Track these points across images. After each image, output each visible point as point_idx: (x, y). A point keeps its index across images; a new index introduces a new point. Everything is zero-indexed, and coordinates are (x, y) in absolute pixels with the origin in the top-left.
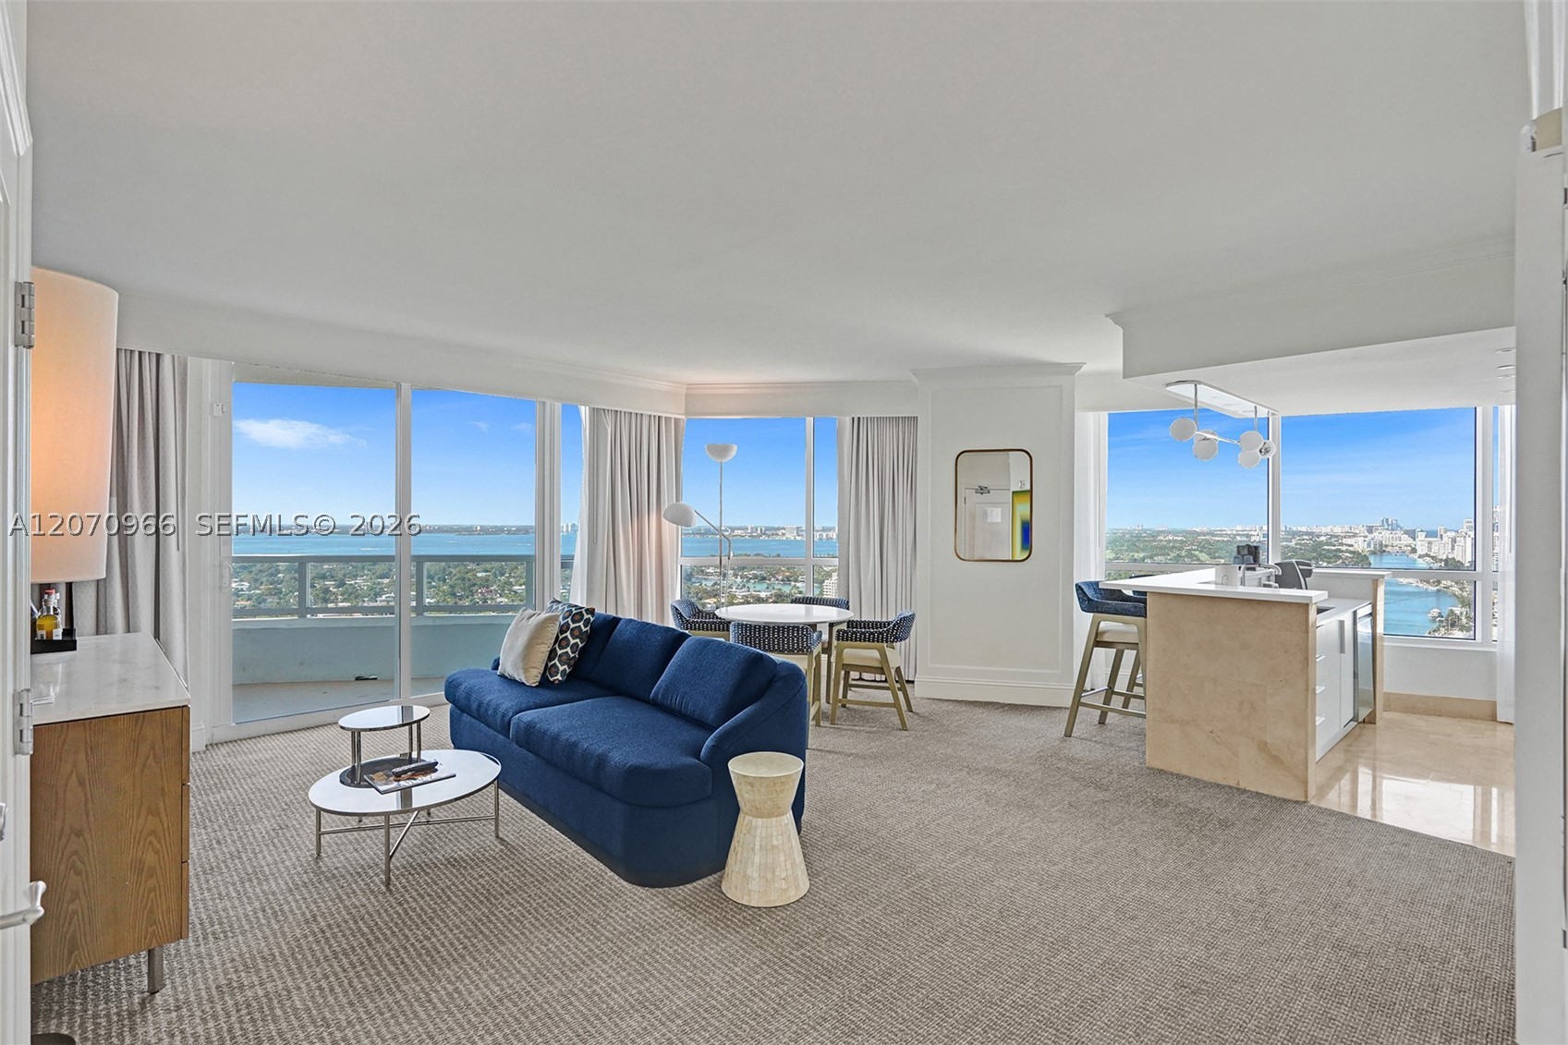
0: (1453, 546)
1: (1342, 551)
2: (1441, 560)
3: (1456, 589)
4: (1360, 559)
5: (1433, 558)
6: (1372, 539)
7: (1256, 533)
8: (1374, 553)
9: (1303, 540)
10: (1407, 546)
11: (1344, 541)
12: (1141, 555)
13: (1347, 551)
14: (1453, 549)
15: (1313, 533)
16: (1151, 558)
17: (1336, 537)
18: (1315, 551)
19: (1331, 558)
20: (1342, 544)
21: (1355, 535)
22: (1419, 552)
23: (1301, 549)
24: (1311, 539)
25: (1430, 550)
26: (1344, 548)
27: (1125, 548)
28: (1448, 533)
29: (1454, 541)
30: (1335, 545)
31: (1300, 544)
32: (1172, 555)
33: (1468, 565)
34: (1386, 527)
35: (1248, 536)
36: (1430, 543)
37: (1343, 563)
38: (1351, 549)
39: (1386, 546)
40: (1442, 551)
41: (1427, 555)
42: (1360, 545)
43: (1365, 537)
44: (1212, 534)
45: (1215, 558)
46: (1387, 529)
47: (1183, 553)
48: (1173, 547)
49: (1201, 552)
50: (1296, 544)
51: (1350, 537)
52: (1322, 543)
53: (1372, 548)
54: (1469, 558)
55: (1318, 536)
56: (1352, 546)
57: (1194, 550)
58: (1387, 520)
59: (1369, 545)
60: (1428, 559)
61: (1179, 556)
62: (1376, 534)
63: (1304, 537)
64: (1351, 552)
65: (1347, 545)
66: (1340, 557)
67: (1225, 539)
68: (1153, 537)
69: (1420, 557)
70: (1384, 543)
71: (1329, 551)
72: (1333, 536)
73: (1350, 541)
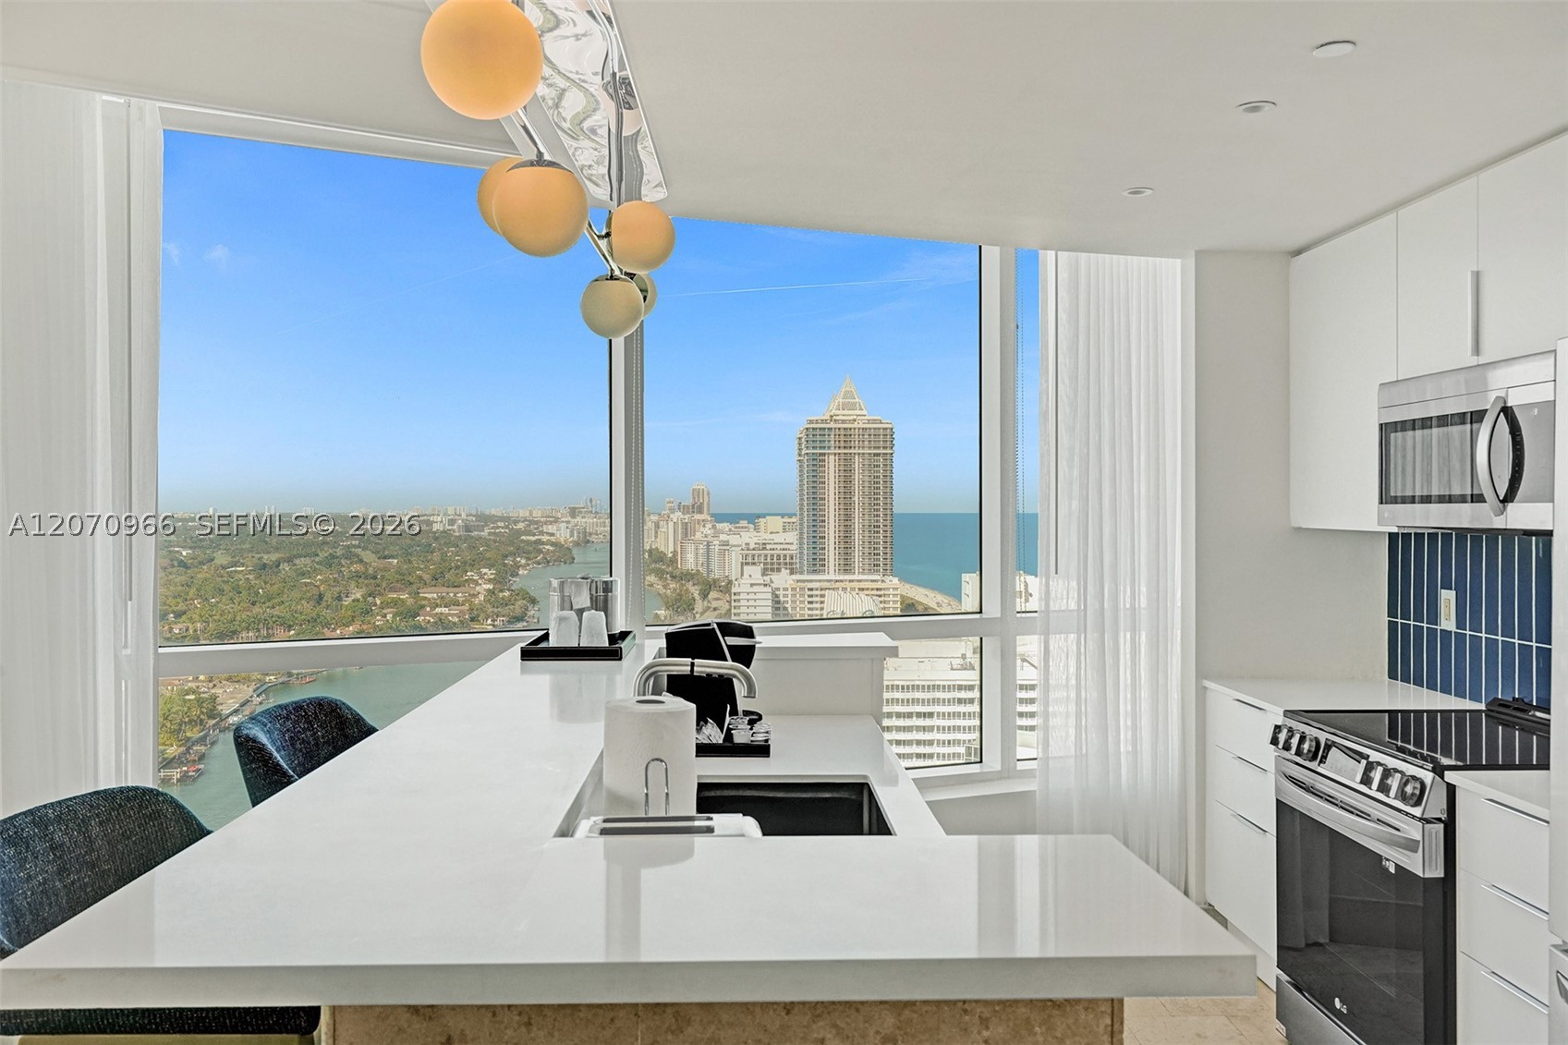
0: (656, 533)
1: (543, 543)
3: (659, 587)
6: (576, 525)
7: (439, 519)
8: (577, 544)
9: (498, 527)
11: (545, 529)
12: (274, 557)
13: (549, 543)
14: (656, 537)
15: (509, 518)
16: (289, 560)
17: (537, 523)
18: (512, 543)
19: (529, 552)
20: (542, 533)
21: (556, 521)
23: (495, 542)
24: (507, 527)
26: (545, 538)
27: (247, 546)
28: (652, 517)
29: (657, 526)
30: (534, 535)
31: (494, 533)
32: (322, 555)
33: (670, 555)
34: (590, 509)
35: (430, 523)
37: (544, 558)
38: (553, 539)
39: (590, 534)
42: (562, 533)
43: (568, 522)
45: (385, 558)
46: (591, 512)
47: (339, 552)
48: (324, 543)
49: (365, 549)
50: (490, 534)
51: (551, 523)
52: (520, 532)
53: (575, 538)
54: (671, 549)
55: (516, 522)
56: (553, 535)
57: (355, 546)
58: (591, 501)
59: (572, 535)
61: (333, 556)
62: (578, 519)
63: (499, 524)
64: (553, 544)
65: (548, 533)
66: (540, 551)
70: (588, 531)
71: (528, 542)
72: (532, 522)
73: (551, 528)
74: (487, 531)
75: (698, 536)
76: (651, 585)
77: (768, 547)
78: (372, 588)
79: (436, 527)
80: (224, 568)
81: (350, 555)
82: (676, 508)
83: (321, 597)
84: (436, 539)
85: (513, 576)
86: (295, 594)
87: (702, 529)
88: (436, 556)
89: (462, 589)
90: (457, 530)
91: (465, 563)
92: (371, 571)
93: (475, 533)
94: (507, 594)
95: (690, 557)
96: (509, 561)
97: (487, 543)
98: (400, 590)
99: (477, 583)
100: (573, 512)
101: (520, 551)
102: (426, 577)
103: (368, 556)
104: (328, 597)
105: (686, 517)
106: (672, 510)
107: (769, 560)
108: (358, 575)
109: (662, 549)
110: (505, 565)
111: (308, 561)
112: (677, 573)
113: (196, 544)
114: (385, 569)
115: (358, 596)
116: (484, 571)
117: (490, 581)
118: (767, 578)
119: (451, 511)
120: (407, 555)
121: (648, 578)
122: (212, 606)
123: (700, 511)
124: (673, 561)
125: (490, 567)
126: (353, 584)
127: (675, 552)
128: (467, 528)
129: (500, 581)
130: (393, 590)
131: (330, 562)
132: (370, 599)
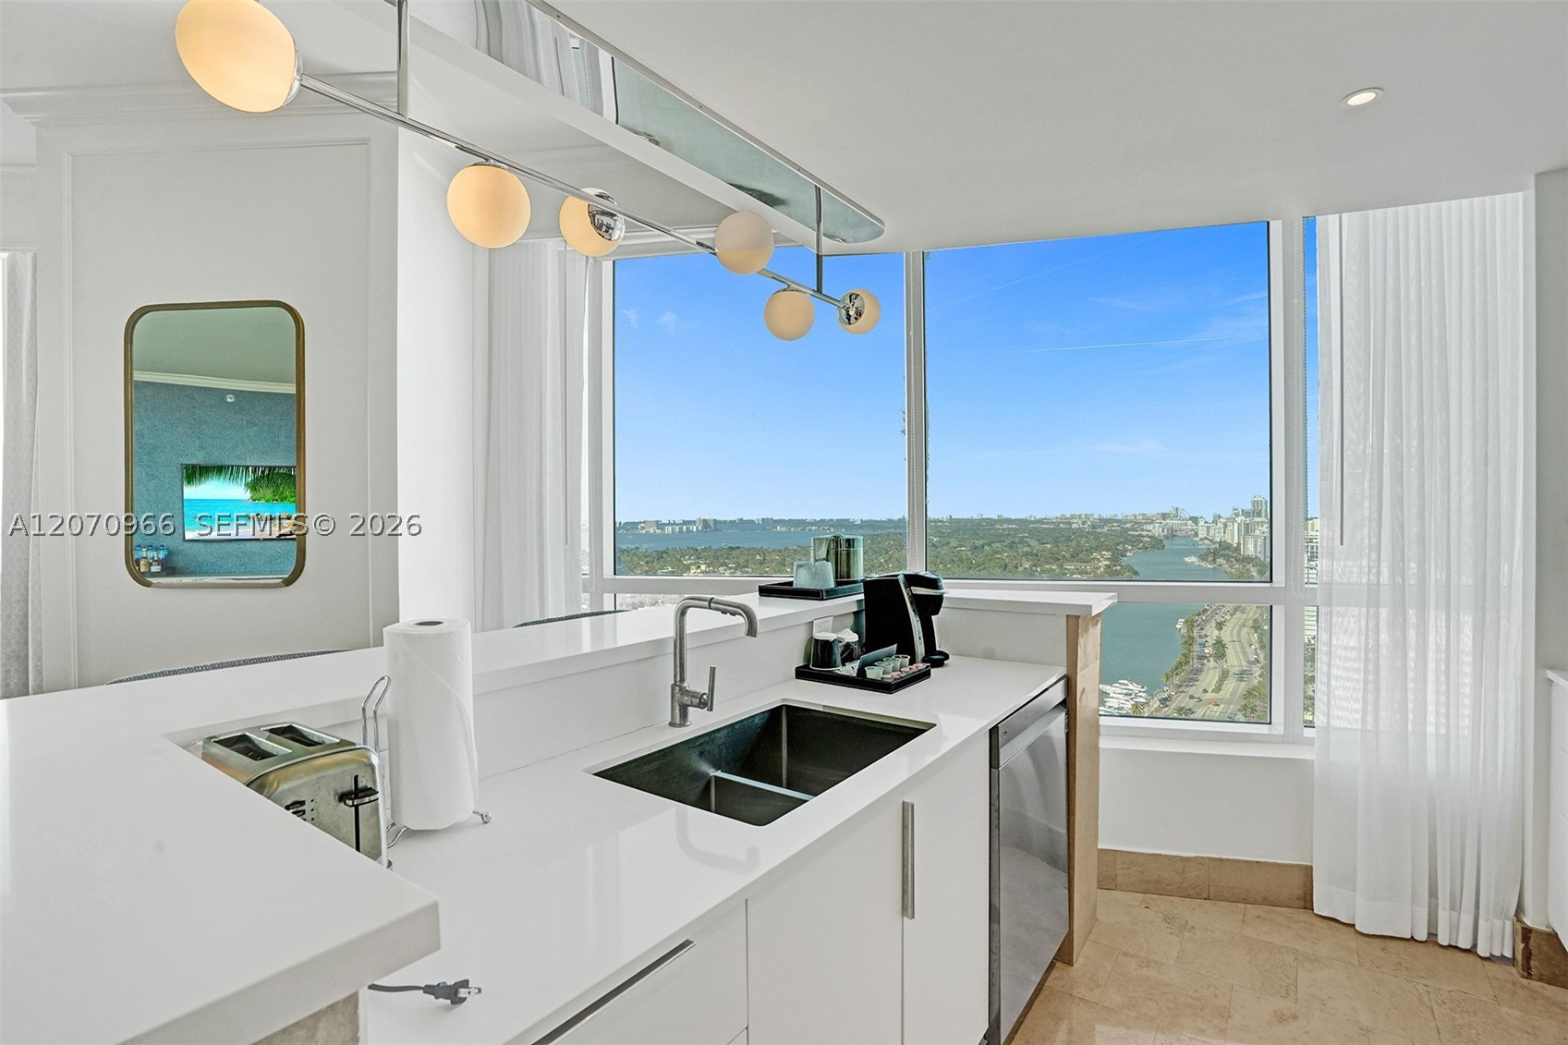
0: (1225, 531)
1: (1143, 536)
2: (1216, 542)
4: (1157, 544)
5: (1210, 541)
6: (1166, 525)
7: (1076, 520)
8: (1167, 537)
9: (1114, 526)
10: (1191, 530)
11: (1145, 527)
12: (981, 542)
13: (1147, 536)
14: (1225, 533)
15: (1122, 520)
16: (989, 544)
17: (1139, 523)
18: (1122, 536)
19: (1134, 542)
20: (1143, 530)
21: (1153, 522)
22: (1200, 536)
23: (1112, 535)
24: (1119, 526)
25: (1208, 532)
26: (1144, 533)
30: (1137, 531)
31: (1111, 529)
32: (1007, 542)
33: (1235, 545)
35: (1070, 524)
36: (1208, 528)
37: (1144, 546)
38: (1150, 534)
39: (1176, 531)
40: (1217, 535)
41: (1206, 538)
42: (1156, 530)
43: (1161, 523)
44: (1040, 521)
45: (1043, 543)
47: (1017, 540)
48: (1009, 535)
49: (1031, 538)
50: (1108, 530)
51: (1149, 523)
52: (1128, 530)
53: (1166, 533)
54: (1236, 541)
55: (1125, 523)
56: (1150, 531)
57: (1026, 537)
59: (1163, 531)
60: (1207, 541)
61: (1013, 543)
62: (1168, 520)
63: (1114, 524)
64: (1149, 537)
65: (1146, 530)
66: (1141, 541)
67: (1051, 527)
68: (991, 525)
69: (1201, 539)
70: (1174, 528)
71: (1133, 536)
72: (1136, 523)
73: (1149, 527)
74: (1106, 528)
75: (1257, 532)
76: (1221, 565)
77: (1314, 541)
78: (1035, 561)
79: (1074, 526)
80: (955, 548)
81: (1022, 541)
82: (1241, 513)
83: (1006, 566)
84: (1074, 533)
85: (1122, 556)
86: (992, 564)
87: (1260, 528)
88: (1074, 544)
89: (1090, 564)
90: (1087, 527)
91: (1091, 548)
92: (1035, 551)
93: (1099, 530)
94: (1118, 568)
95: (1251, 547)
96: (1120, 547)
97: (1106, 535)
98: (1052, 563)
99: (1099, 561)
100: (1164, 516)
101: (1127, 541)
102: (1067, 556)
103: (1033, 543)
104: (1010, 566)
105: (1248, 519)
106: (1237, 515)
107: (1315, 550)
108: (1027, 554)
109: (1229, 541)
110: (1117, 550)
111: (998, 545)
112: (1240, 557)
113: (941, 535)
114: (1043, 551)
115: (1027, 566)
116: (1104, 553)
117: (1107, 559)
118: (1313, 563)
119: (1083, 517)
120: (1056, 542)
121: (1218, 560)
122: (949, 568)
123: (1259, 515)
124: (1237, 549)
125: (1108, 550)
126: (1024, 559)
127: (1239, 544)
128: (1094, 527)
129: (1115, 559)
130: (1047, 563)
131: (1012, 545)
132: (1034, 568)
